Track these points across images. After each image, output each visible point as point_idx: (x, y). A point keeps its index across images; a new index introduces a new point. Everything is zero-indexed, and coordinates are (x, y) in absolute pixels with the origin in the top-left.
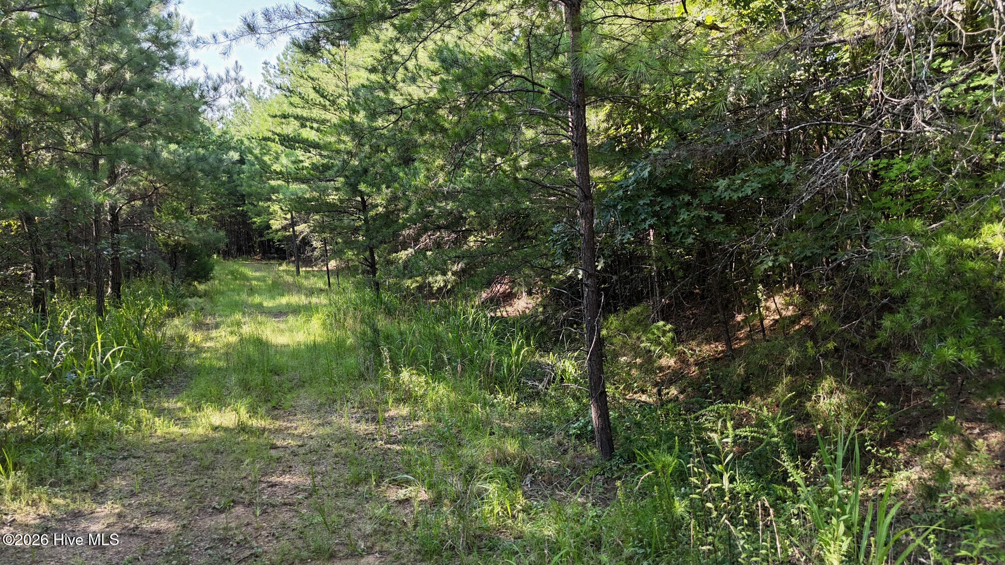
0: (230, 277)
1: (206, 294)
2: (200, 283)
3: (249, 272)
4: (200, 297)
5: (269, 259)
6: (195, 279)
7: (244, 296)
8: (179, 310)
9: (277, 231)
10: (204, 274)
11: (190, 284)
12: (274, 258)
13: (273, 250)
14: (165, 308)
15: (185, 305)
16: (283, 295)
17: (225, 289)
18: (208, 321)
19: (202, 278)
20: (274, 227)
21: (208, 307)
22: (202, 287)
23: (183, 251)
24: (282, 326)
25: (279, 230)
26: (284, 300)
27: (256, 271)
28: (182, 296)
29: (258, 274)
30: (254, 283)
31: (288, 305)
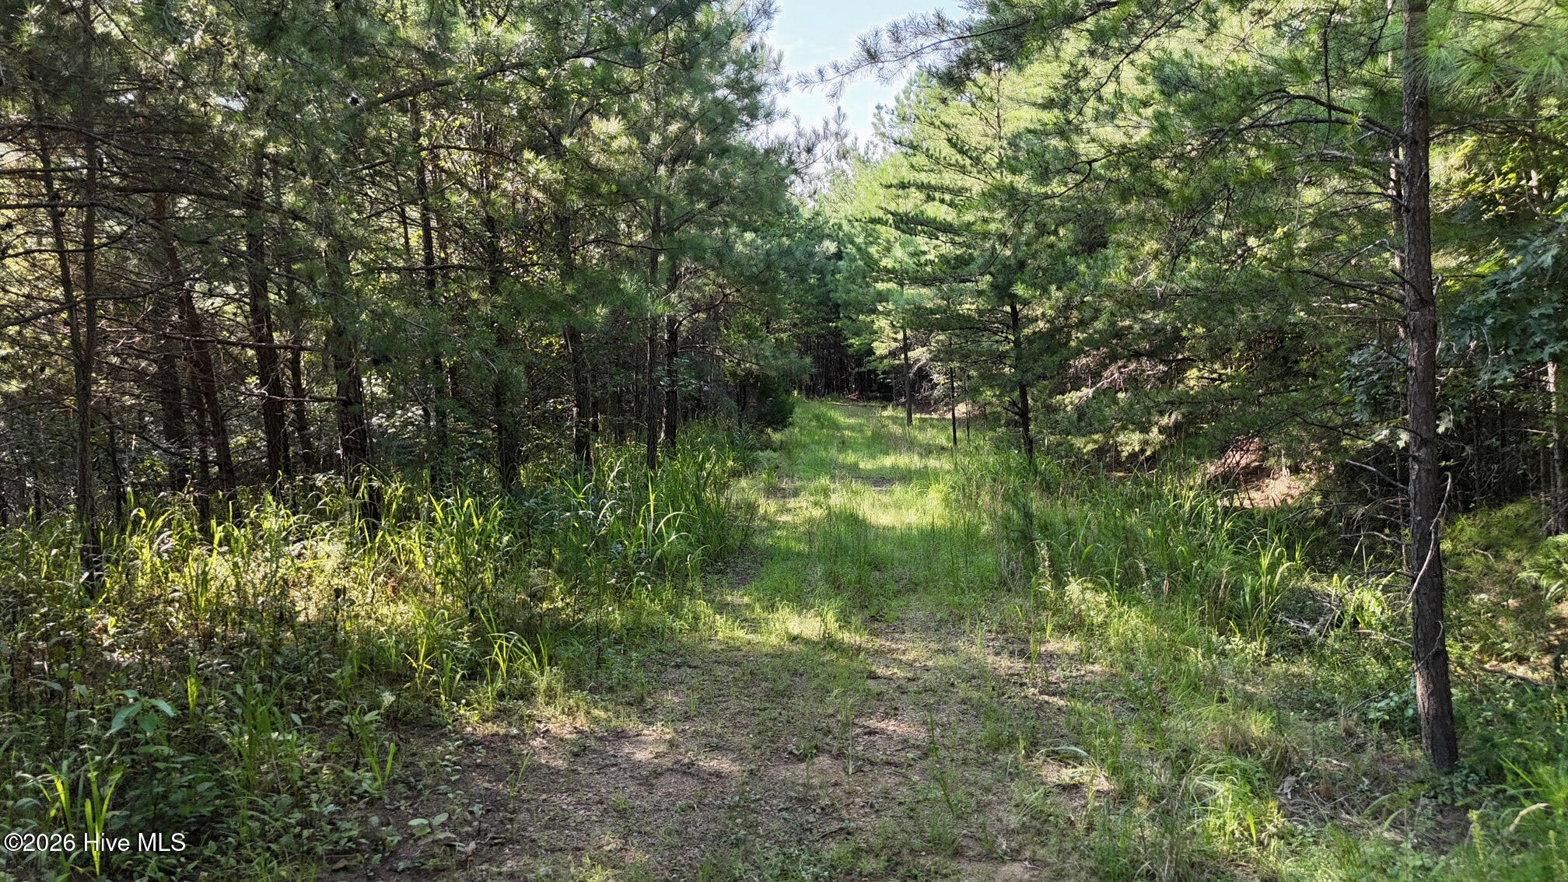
0: (814, 423)
1: (782, 447)
2: (775, 430)
3: (842, 419)
4: (775, 450)
5: (869, 399)
6: (769, 425)
7: (833, 452)
8: (748, 467)
9: (883, 358)
10: (780, 418)
11: (762, 432)
12: (875, 398)
13: (875, 387)
14: (730, 463)
15: (755, 461)
16: (887, 454)
17: (808, 440)
18: (783, 486)
19: (778, 423)
20: (878, 353)
21: (784, 464)
22: (777, 437)
23: (754, 385)
24: (885, 499)
25: (886, 357)
26: (888, 461)
27: (850, 416)
28: (752, 448)
29: (852, 421)
30: (847, 433)
31: (894, 468)
